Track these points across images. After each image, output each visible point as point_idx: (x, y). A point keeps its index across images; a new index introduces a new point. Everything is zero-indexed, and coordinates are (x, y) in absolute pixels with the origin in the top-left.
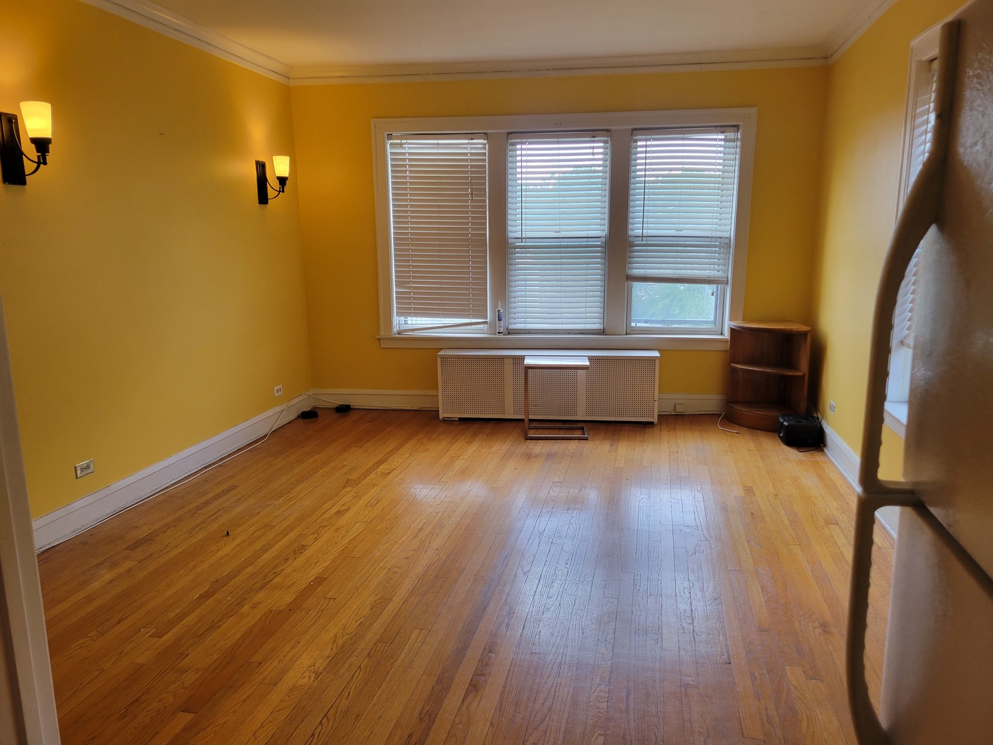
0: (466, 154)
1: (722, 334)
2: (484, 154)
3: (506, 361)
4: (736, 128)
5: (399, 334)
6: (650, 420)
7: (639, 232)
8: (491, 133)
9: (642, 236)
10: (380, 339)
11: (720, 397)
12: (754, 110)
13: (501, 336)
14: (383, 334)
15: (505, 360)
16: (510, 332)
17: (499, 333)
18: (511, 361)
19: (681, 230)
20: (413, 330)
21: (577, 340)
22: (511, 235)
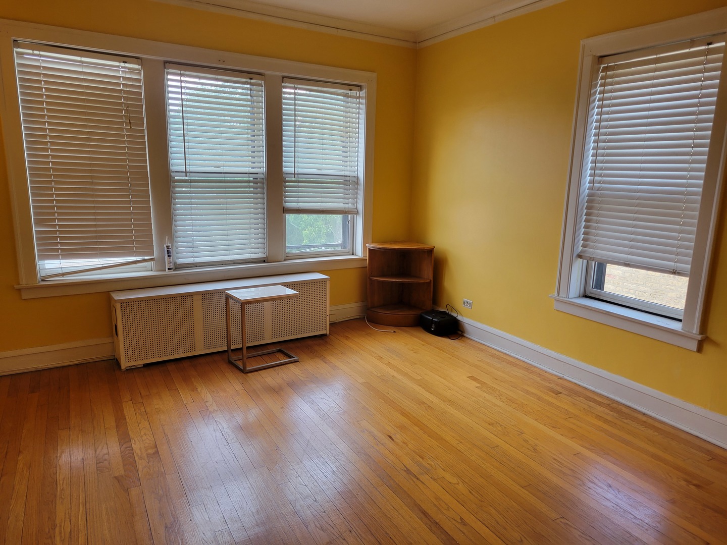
0: (118, 78)
1: (353, 254)
2: (139, 80)
3: (195, 297)
4: (360, 88)
5: (42, 280)
6: (324, 332)
7: (292, 170)
8: (147, 59)
9: (295, 174)
10: (19, 290)
11: (358, 304)
12: (375, 75)
13: (172, 272)
14: (24, 282)
15: (193, 297)
16: (178, 267)
17: (169, 269)
18: (200, 297)
19: (321, 170)
20: (63, 274)
21: (248, 269)
22: (173, 168)
